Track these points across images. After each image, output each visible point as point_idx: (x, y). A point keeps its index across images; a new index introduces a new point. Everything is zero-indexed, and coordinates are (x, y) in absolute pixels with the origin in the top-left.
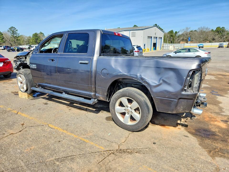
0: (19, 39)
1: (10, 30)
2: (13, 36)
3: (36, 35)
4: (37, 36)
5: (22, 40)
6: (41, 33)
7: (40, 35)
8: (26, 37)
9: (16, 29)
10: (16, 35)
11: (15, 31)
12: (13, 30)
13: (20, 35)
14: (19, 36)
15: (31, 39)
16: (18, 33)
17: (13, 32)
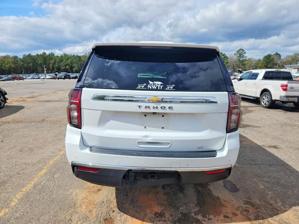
0: (245, 63)
1: (238, 53)
2: (239, 60)
3: (268, 57)
4: (269, 59)
5: (248, 65)
6: (277, 54)
7: (274, 57)
8: (254, 60)
9: (244, 52)
10: (242, 59)
11: (243, 53)
12: (241, 52)
13: (247, 58)
14: (245, 59)
15: (261, 63)
16: (246, 56)
17: (240, 55)
